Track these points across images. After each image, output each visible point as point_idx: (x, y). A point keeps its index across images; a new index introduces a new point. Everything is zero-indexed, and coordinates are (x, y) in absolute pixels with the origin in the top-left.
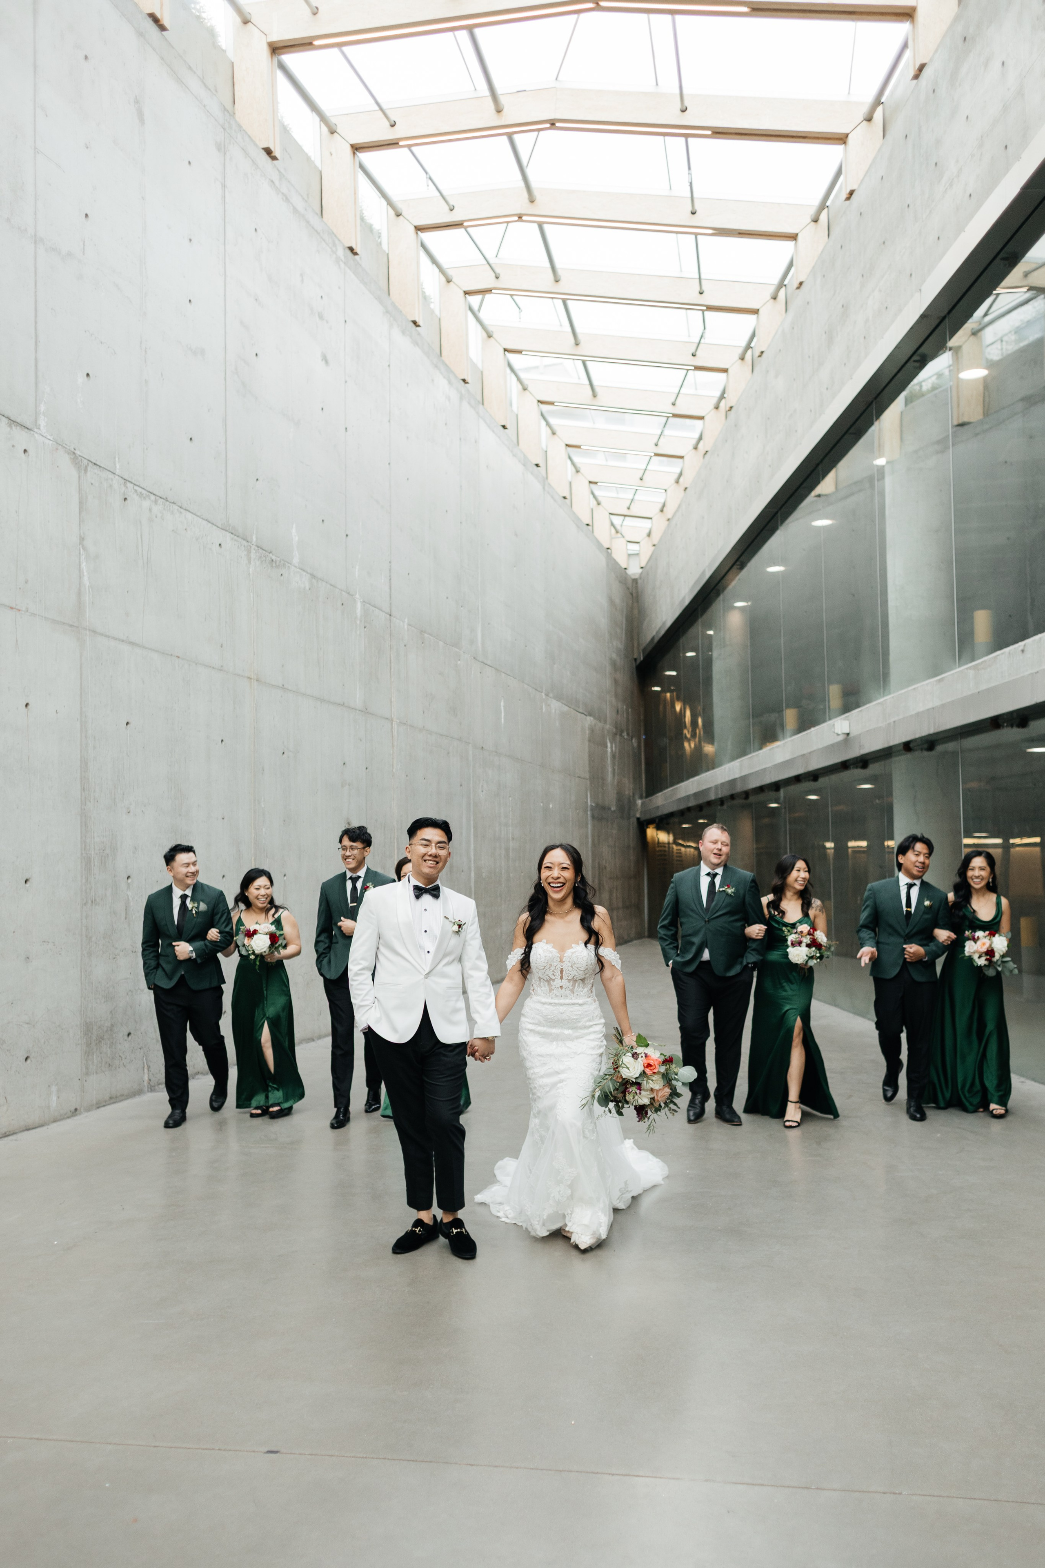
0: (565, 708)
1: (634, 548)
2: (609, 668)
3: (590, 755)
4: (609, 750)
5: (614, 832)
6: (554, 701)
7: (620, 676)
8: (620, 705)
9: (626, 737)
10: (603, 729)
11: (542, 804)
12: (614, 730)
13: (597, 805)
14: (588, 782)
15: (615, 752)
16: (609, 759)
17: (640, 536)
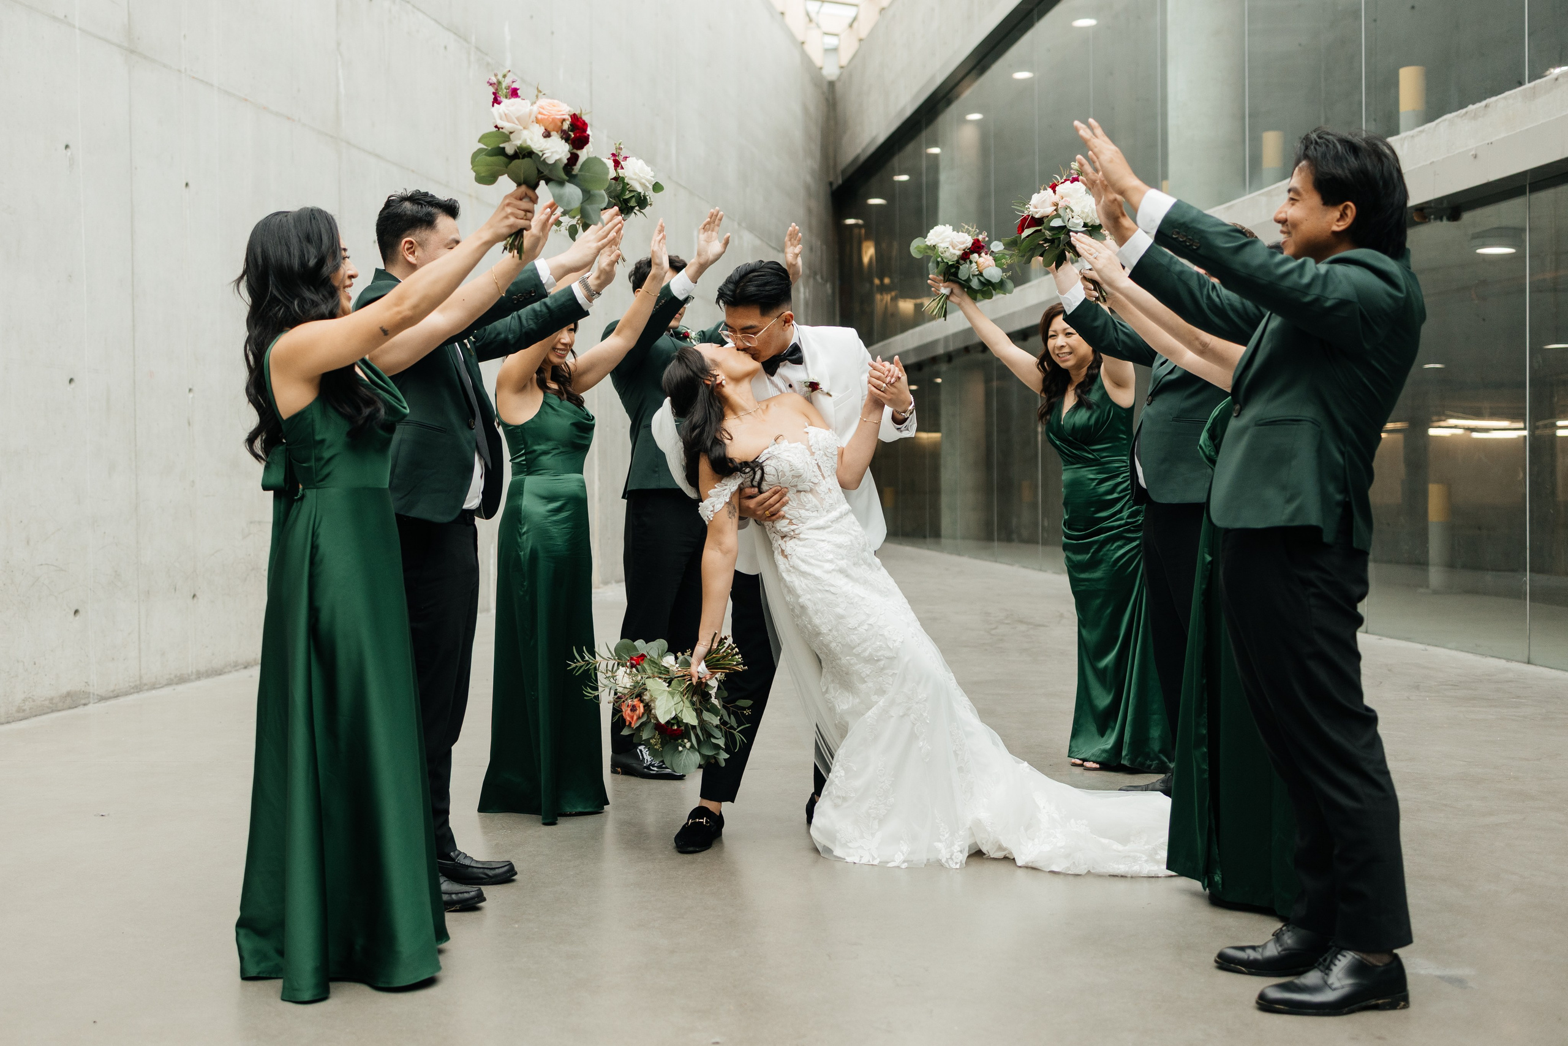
0: (758, 241)
1: (832, 41)
2: (802, 194)
6: (747, 233)
7: (813, 204)
8: (814, 240)
15: (808, 299)
17: (840, 26)
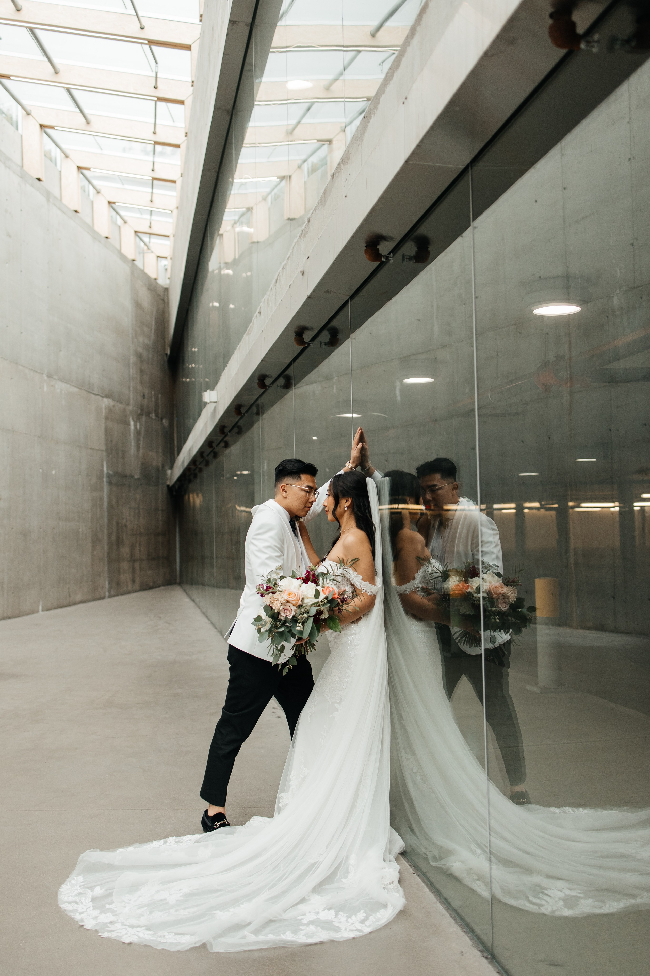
0: (75, 390)
2: (133, 359)
3: (108, 432)
4: (132, 427)
5: (138, 496)
6: (60, 383)
8: (147, 391)
9: (154, 417)
10: (124, 409)
11: (41, 470)
12: (139, 412)
13: (116, 473)
14: (104, 454)
15: (140, 429)
16: (132, 435)
